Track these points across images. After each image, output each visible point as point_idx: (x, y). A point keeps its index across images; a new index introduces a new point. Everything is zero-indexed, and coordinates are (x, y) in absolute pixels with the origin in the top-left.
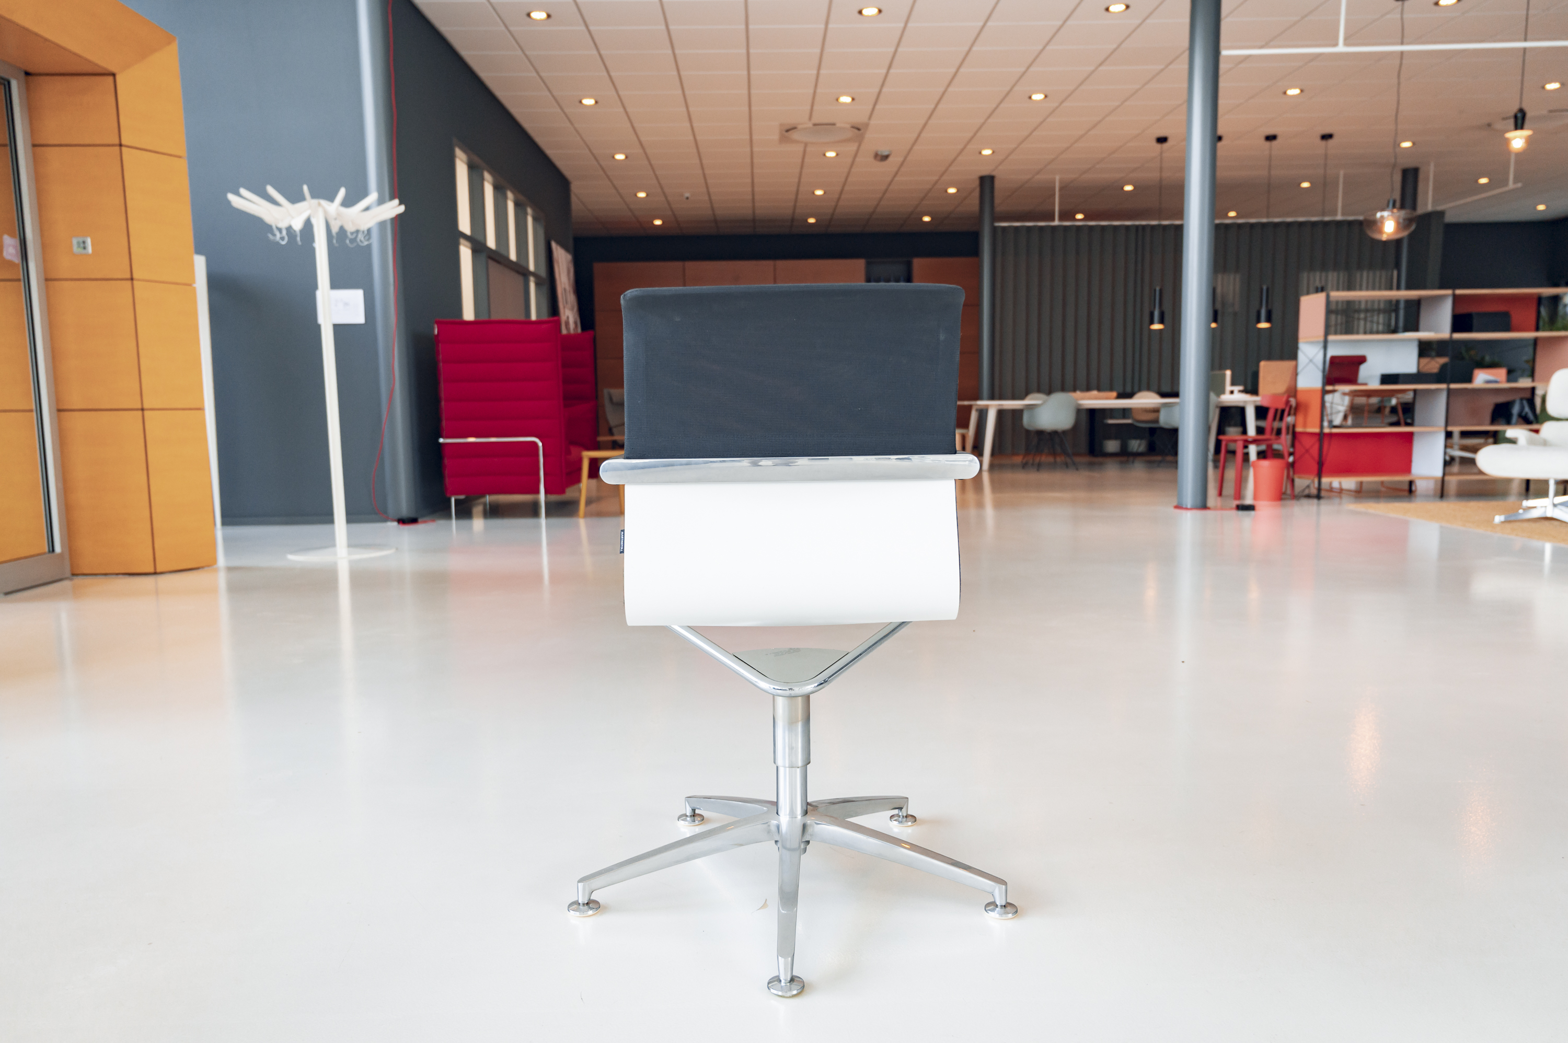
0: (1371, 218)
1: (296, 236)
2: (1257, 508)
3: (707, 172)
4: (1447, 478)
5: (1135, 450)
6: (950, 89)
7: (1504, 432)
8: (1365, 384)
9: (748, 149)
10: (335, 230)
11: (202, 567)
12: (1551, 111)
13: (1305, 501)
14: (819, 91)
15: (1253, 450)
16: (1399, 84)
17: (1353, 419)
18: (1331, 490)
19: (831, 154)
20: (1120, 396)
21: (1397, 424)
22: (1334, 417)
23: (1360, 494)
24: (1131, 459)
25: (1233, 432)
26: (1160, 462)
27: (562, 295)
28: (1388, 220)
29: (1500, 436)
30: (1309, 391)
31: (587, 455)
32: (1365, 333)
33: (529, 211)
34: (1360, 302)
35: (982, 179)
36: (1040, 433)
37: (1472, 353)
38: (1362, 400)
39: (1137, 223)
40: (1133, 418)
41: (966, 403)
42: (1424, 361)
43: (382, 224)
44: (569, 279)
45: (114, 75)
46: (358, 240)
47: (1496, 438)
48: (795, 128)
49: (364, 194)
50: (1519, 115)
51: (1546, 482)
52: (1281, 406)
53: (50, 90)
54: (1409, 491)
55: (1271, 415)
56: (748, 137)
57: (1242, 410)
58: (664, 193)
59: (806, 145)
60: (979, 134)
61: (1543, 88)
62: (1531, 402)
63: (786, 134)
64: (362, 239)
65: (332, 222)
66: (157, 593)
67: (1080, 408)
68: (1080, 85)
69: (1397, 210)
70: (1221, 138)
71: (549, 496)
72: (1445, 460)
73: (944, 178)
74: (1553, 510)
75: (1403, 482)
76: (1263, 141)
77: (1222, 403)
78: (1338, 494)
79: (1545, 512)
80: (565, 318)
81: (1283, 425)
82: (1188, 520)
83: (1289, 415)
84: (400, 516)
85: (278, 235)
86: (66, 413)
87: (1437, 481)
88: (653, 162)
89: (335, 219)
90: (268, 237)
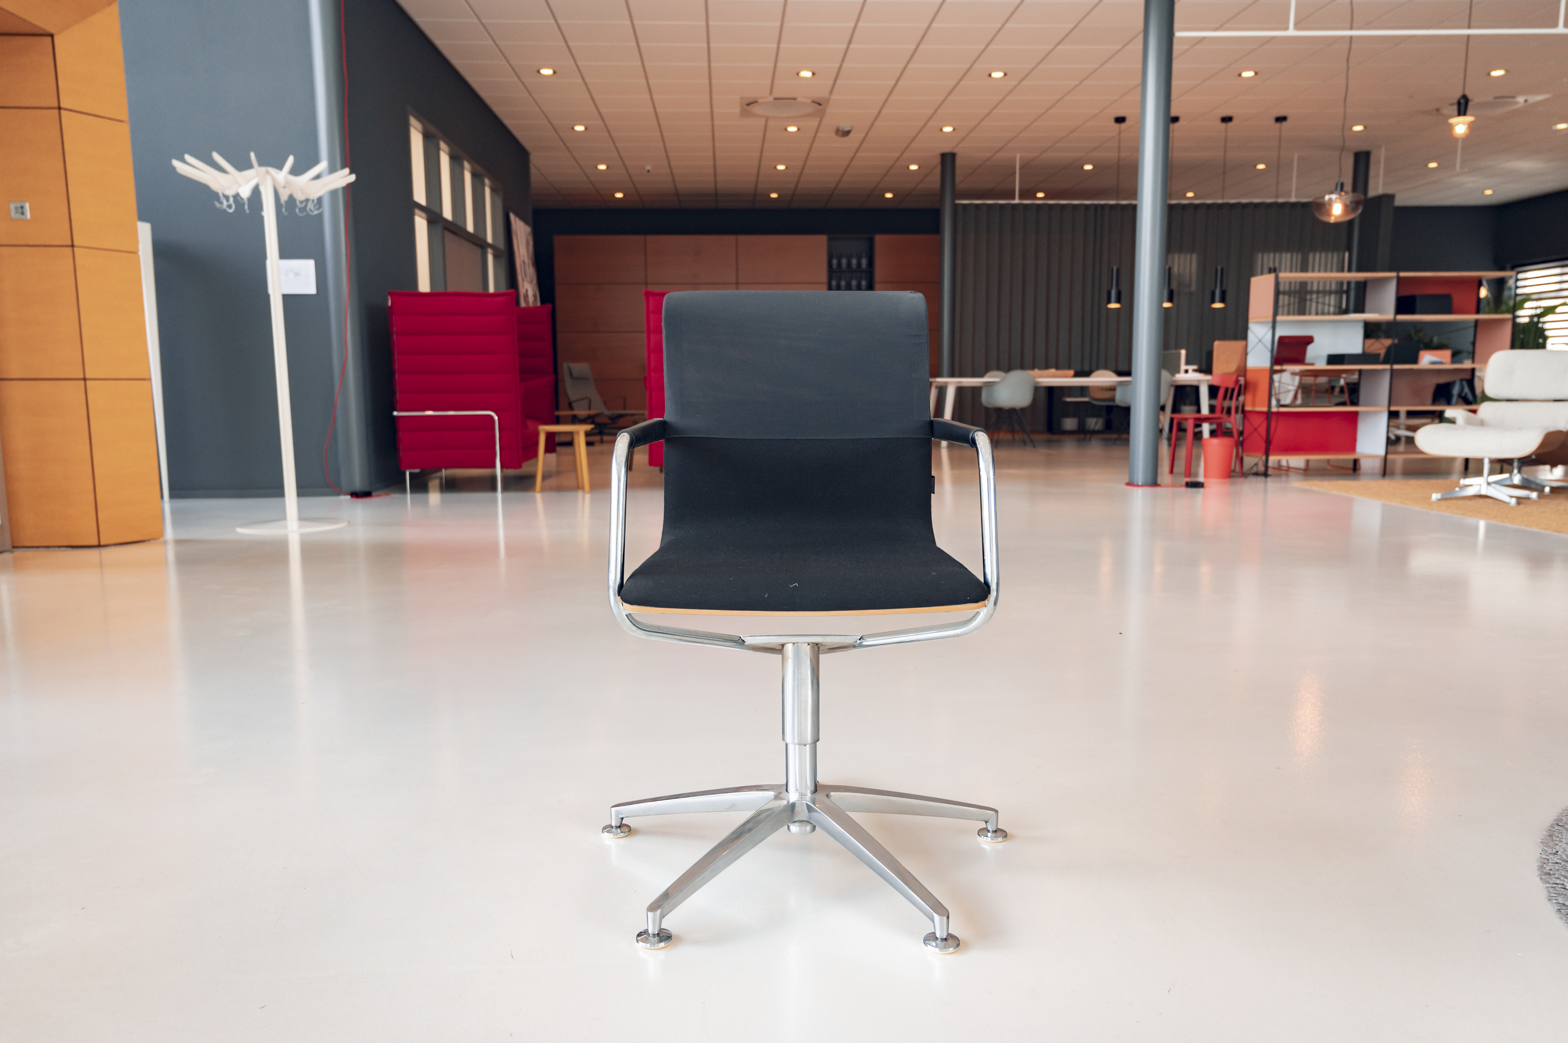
0: (1320, 201)
1: (244, 204)
2: (1205, 485)
3: (668, 145)
4: (1390, 457)
5: (1092, 428)
6: (910, 66)
7: (1445, 411)
8: (1312, 364)
9: (709, 123)
10: (283, 199)
11: (148, 540)
12: (1496, 98)
13: (1253, 479)
14: (779, 65)
15: (1206, 428)
16: (1348, 68)
17: (1303, 399)
18: (1279, 467)
19: (792, 129)
20: (1077, 374)
21: (1343, 404)
22: (1282, 397)
23: (1308, 472)
24: (1088, 436)
25: (1188, 411)
26: (1116, 440)
27: (521, 265)
28: (1336, 202)
30: (1258, 371)
31: (544, 429)
32: (1317, 314)
33: (487, 181)
34: (1312, 283)
35: (944, 156)
36: (999, 410)
37: (1419, 336)
38: (1309, 380)
39: (1096, 202)
40: (1090, 397)
41: (926, 380)
42: (1370, 342)
43: (333, 193)
44: (528, 252)
45: (52, 36)
46: (308, 209)
47: (1439, 417)
48: (756, 102)
49: (316, 161)
50: (1462, 101)
51: (1480, 461)
52: (1231, 385)
54: (1355, 468)
55: (1221, 393)
56: (708, 110)
57: (1196, 389)
58: (625, 166)
59: (767, 119)
60: (940, 111)
61: (1489, 74)
62: (1471, 382)
63: (748, 108)
64: (312, 208)
65: (281, 191)
66: (101, 565)
67: (1038, 385)
68: (1039, 64)
69: (1347, 193)
70: (1175, 119)
71: (505, 470)
72: (1388, 439)
73: (905, 154)
74: (1487, 488)
75: (1349, 460)
76: (1219, 122)
77: (1175, 381)
78: (1283, 472)
79: (1480, 490)
80: (524, 291)
81: (1233, 404)
82: (1140, 497)
83: (1239, 394)
84: (352, 490)
85: (225, 203)
86: (5, 382)
87: (1381, 460)
88: (613, 134)
89: (284, 188)
90: (215, 205)
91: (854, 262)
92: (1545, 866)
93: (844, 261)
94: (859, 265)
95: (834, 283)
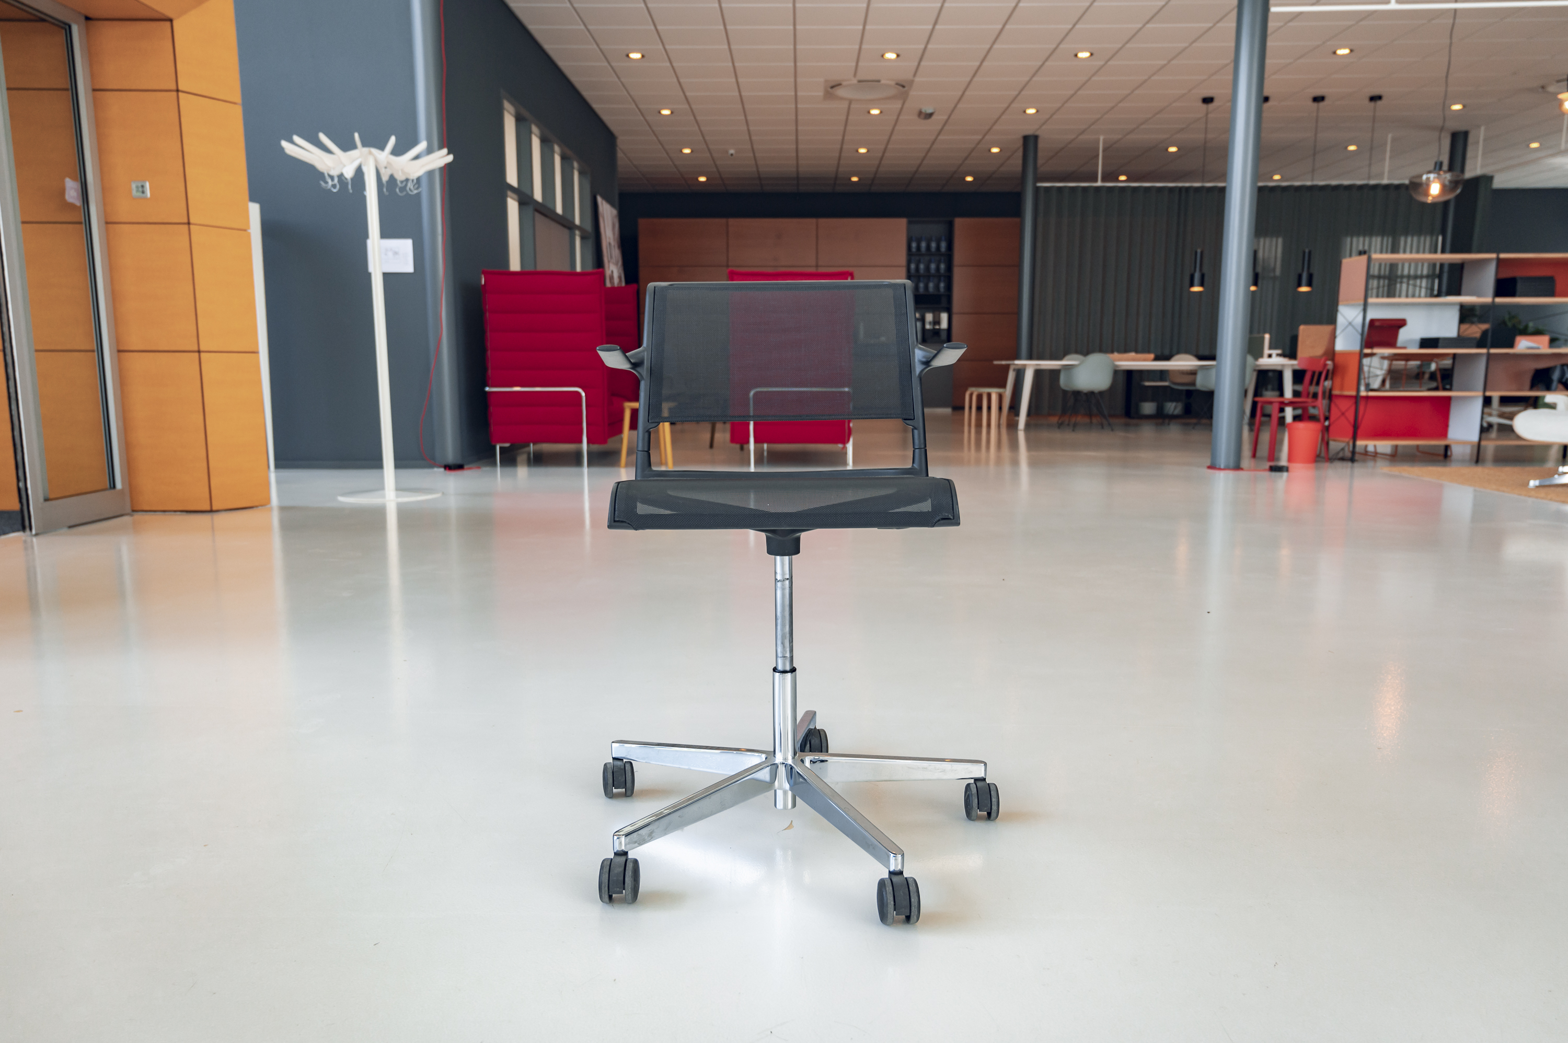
0: (1417, 180)
1: (347, 184)
2: (1289, 470)
3: (752, 128)
4: (1483, 443)
5: (1171, 412)
6: (995, 46)
7: (1544, 397)
8: (1404, 348)
9: (794, 106)
10: (385, 178)
11: (257, 507)
13: (1339, 464)
14: (864, 47)
15: (1289, 413)
16: (1451, 44)
17: (1391, 383)
18: (1366, 453)
19: (875, 112)
20: (1157, 359)
21: (1436, 389)
22: (1371, 381)
23: (1395, 457)
24: (1167, 421)
25: (1270, 395)
26: (1195, 424)
27: (607, 248)
28: (1433, 182)
29: (1540, 402)
30: (1347, 354)
31: (629, 406)
32: (1407, 296)
33: (576, 165)
34: (1403, 264)
35: (1026, 138)
36: (1077, 394)
37: (1517, 320)
38: (1400, 364)
39: (1180, 185)
40: (1170, 381)
41: (1004, 362)
42: (1464, 326)
43: (430, 174)
44: (614, 234)
45: (171, 20)
46: (408, 189)
47: (1535, 403)
48: (840, 85)
49: (414, 143)
52: (1318, 369)
53: (111, 35)
54: (1445, 455)
55: (1307, 378)
56: (793, 93)
57: (1279, 374)
58: (709, 150)
59: (850, 102)
60: (1023, 93)
63: (831, 91)
64: (412, 187)
65: (382, 171)
66: (213, 529)
67: (1117, 369)
68: (1127, 43)
69: (1443, 173)
70: (1266, 99)
71: (591, 445)
72: (1482, 427)
73: (987, 137)
75: (1440, 446)
76: (1310, 102)
77: (1259, 366)
78: (1371, 457)
80: (610, 271)
81: (1319, 390)
82: (1221, 480)
83: (1326, 378)
84: (445, 463)
85: (330, 183)
86: (127, 354)
87: (1473, 446)
88: (698, 118)
89: (386, 168)
90: (320, 184)
91: (933, 245)
93: (923, 245)
94: (938, 248)
95: (913, 266)
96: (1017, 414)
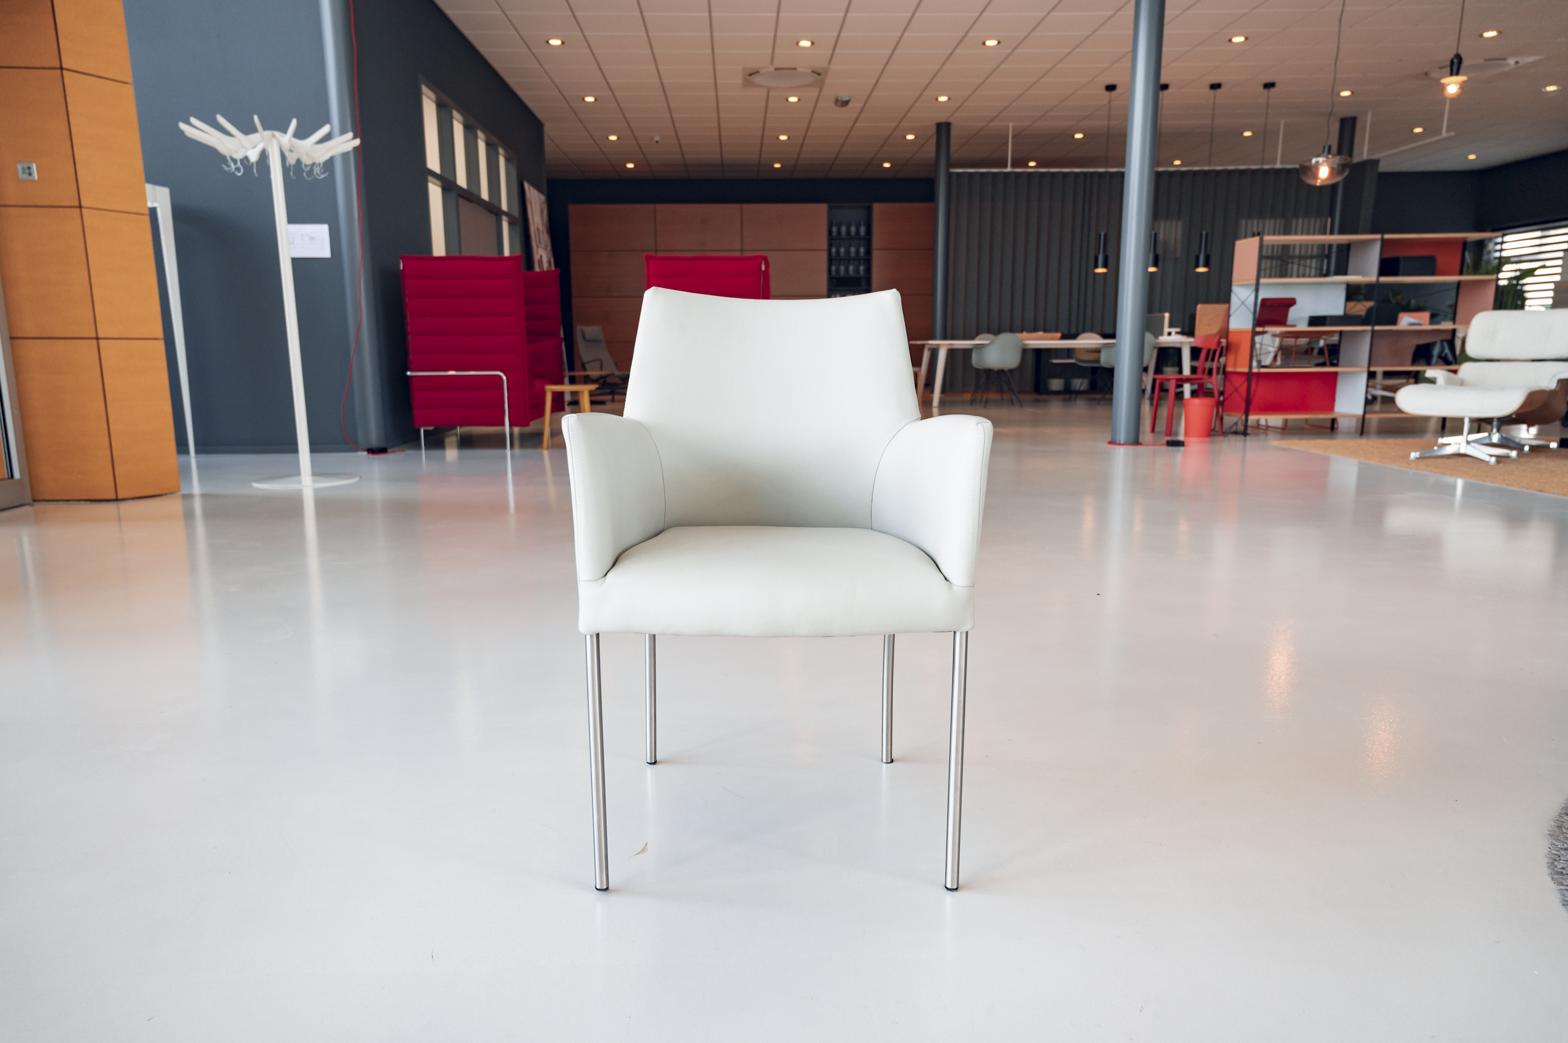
0: (1306, 164)
1: (252, 168)
2: (1185, 444)
3: (674, 115)
4: (1367, 416)
5: (1077, 388)
6: (906, 34)
7: (1425, 372)
8: (1294, 326)
9: (714, 94)
10: (291, 160)
11: (166, 494)
12: (1486, 60)
13: (1232, 438)
14: (779, 34)
15: (1187, 388)
16: (1340, 31)
17: (1282, 360)
18: (1258, 426)
19: (793, 99)
20: (1064, 337)
21: (1323, 365)
22: (1262, 358)
23: (1286, 430)
24: (1073, 396)
25: (1170, 372)
26: (1099, 400)
27: (535, 233)
28: (1322, 165)
29: (1421, 376)
30: (1240, 333)
31: (550, 389)
32: (1298, 276)
33: (501, 151)
34: (1294, 246)
35: (939, 126)
36: (988, 371)
37: (1399, 297)
38: (1290, 341)
39: (1086, 170)
40: (1076, 359)
41: (919, 342)
42: (1351, 304)
43: (345, 155)
44: (542, 220)
46: (315, 173)
47: (1417, 378)
48: (758, 72)
50: (1456, 60)
51: (1461, 420)
52: (1213, 346)
54: (1332, 427)
55: (1203, 355)
56: (712, 81)
57: (1178, 351)
58: (635, 137)
59: (769, 89)
60: (935, 81)
61: (1481, 36)
62: (1451, 343)
63: (750, 78)
64: (318, 172)
65: (287, 154)
66: (119, 519)
67: (1026, 347)
68: (1032, 31)
69: (1333, 155)
70: (1165, 87)
71: (513, 428)
72: (1366, 399)
73: (902, 124)
74: (1466, 447)
75: (1326, 419)
76: (1207, 89)
77: (1158, 343)
78: (1262, 431)
79: (1459, 449)
80: (539, 257)
81: (1214, 365)
82: (1121, 455)
83: (1221, 355)
84: (370, 446)
85: (233, 166)
86: (20, 341)
87: (1358, 419)
88: (622, 105)
89: (291, 151)
90: (223, 168)
91: (853, 229)
92: (1556, 863)
93: (844, 229)
94: (858, 232)
95: (834, 250)
96: (932, 392)
